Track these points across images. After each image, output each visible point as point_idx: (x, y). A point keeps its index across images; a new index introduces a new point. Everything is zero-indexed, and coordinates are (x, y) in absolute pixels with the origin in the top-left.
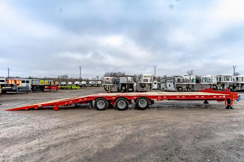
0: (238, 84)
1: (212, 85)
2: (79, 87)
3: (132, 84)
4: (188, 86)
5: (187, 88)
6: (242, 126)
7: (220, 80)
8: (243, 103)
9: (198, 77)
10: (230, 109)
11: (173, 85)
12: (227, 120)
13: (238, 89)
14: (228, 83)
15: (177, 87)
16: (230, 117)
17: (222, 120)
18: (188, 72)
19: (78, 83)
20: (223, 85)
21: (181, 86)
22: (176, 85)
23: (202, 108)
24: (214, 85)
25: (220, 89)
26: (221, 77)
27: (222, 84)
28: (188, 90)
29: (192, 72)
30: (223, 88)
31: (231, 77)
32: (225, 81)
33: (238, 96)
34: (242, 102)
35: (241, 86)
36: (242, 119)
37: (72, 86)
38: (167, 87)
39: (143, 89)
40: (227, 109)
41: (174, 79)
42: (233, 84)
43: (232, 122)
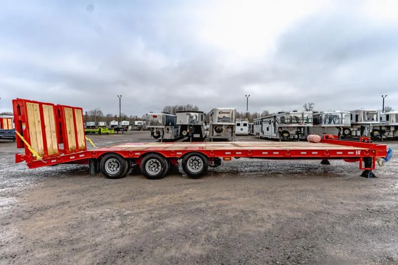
0: (389, 127)
1: (342, 128)
2: (113, 131)
3: (200, 126)
4: (299, 130)
5: (297, 133)
6: (391, 224)
7: (357, 120)
8: (396, 164)
9: (317, 114)
10: (370, 177)
11: (273, 127)
12: (359, 205)
13: (389, 136)
14: (371, 125)
15: (280, 132)
16: (368, 197)
17: (348, 207)
18: (305, 107)
19: (116, 123)
20: (362, 129)
21: (286, 129)
22: (277, 129)
23: (316, 174)
24: (345, 128)
25: (356, 136)
26: (358, 114)
27: (359, 127)
28: (298, 137)
29: (312, 106)
30: (362, 133)
31: (377, 114)
32: (365, 121)
33: (387, 151)
34: (396, 162)
35: (394, 129)
36: (394, 204)
37: (100, 130)
38: (263, 132)
39: (219, 135)
40: (364, 178)
41: (275, 117)
42: (381, 127)
43: (371, 213)
